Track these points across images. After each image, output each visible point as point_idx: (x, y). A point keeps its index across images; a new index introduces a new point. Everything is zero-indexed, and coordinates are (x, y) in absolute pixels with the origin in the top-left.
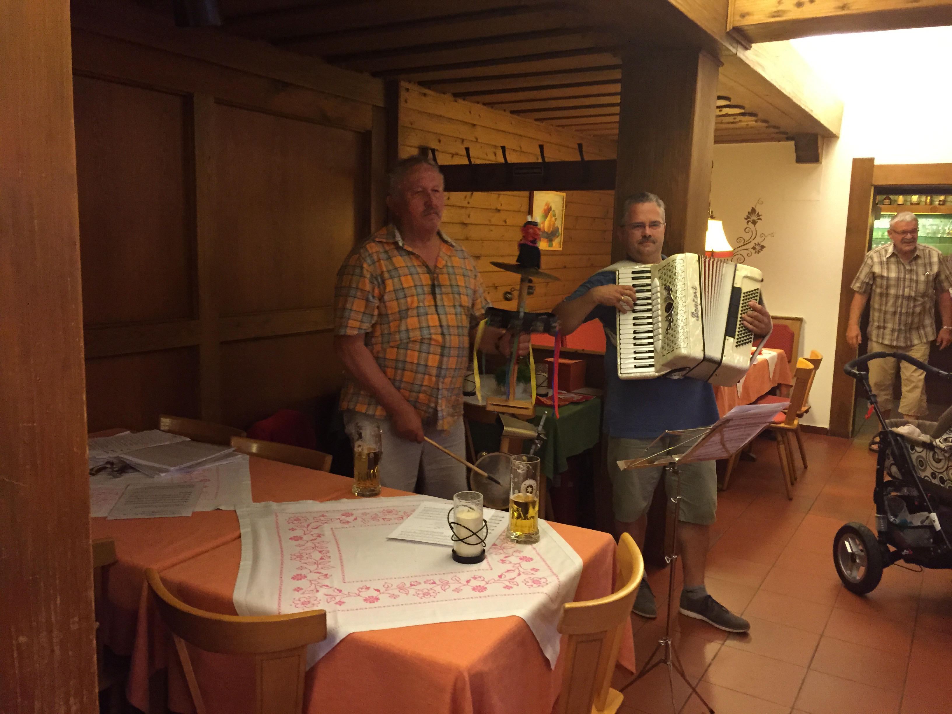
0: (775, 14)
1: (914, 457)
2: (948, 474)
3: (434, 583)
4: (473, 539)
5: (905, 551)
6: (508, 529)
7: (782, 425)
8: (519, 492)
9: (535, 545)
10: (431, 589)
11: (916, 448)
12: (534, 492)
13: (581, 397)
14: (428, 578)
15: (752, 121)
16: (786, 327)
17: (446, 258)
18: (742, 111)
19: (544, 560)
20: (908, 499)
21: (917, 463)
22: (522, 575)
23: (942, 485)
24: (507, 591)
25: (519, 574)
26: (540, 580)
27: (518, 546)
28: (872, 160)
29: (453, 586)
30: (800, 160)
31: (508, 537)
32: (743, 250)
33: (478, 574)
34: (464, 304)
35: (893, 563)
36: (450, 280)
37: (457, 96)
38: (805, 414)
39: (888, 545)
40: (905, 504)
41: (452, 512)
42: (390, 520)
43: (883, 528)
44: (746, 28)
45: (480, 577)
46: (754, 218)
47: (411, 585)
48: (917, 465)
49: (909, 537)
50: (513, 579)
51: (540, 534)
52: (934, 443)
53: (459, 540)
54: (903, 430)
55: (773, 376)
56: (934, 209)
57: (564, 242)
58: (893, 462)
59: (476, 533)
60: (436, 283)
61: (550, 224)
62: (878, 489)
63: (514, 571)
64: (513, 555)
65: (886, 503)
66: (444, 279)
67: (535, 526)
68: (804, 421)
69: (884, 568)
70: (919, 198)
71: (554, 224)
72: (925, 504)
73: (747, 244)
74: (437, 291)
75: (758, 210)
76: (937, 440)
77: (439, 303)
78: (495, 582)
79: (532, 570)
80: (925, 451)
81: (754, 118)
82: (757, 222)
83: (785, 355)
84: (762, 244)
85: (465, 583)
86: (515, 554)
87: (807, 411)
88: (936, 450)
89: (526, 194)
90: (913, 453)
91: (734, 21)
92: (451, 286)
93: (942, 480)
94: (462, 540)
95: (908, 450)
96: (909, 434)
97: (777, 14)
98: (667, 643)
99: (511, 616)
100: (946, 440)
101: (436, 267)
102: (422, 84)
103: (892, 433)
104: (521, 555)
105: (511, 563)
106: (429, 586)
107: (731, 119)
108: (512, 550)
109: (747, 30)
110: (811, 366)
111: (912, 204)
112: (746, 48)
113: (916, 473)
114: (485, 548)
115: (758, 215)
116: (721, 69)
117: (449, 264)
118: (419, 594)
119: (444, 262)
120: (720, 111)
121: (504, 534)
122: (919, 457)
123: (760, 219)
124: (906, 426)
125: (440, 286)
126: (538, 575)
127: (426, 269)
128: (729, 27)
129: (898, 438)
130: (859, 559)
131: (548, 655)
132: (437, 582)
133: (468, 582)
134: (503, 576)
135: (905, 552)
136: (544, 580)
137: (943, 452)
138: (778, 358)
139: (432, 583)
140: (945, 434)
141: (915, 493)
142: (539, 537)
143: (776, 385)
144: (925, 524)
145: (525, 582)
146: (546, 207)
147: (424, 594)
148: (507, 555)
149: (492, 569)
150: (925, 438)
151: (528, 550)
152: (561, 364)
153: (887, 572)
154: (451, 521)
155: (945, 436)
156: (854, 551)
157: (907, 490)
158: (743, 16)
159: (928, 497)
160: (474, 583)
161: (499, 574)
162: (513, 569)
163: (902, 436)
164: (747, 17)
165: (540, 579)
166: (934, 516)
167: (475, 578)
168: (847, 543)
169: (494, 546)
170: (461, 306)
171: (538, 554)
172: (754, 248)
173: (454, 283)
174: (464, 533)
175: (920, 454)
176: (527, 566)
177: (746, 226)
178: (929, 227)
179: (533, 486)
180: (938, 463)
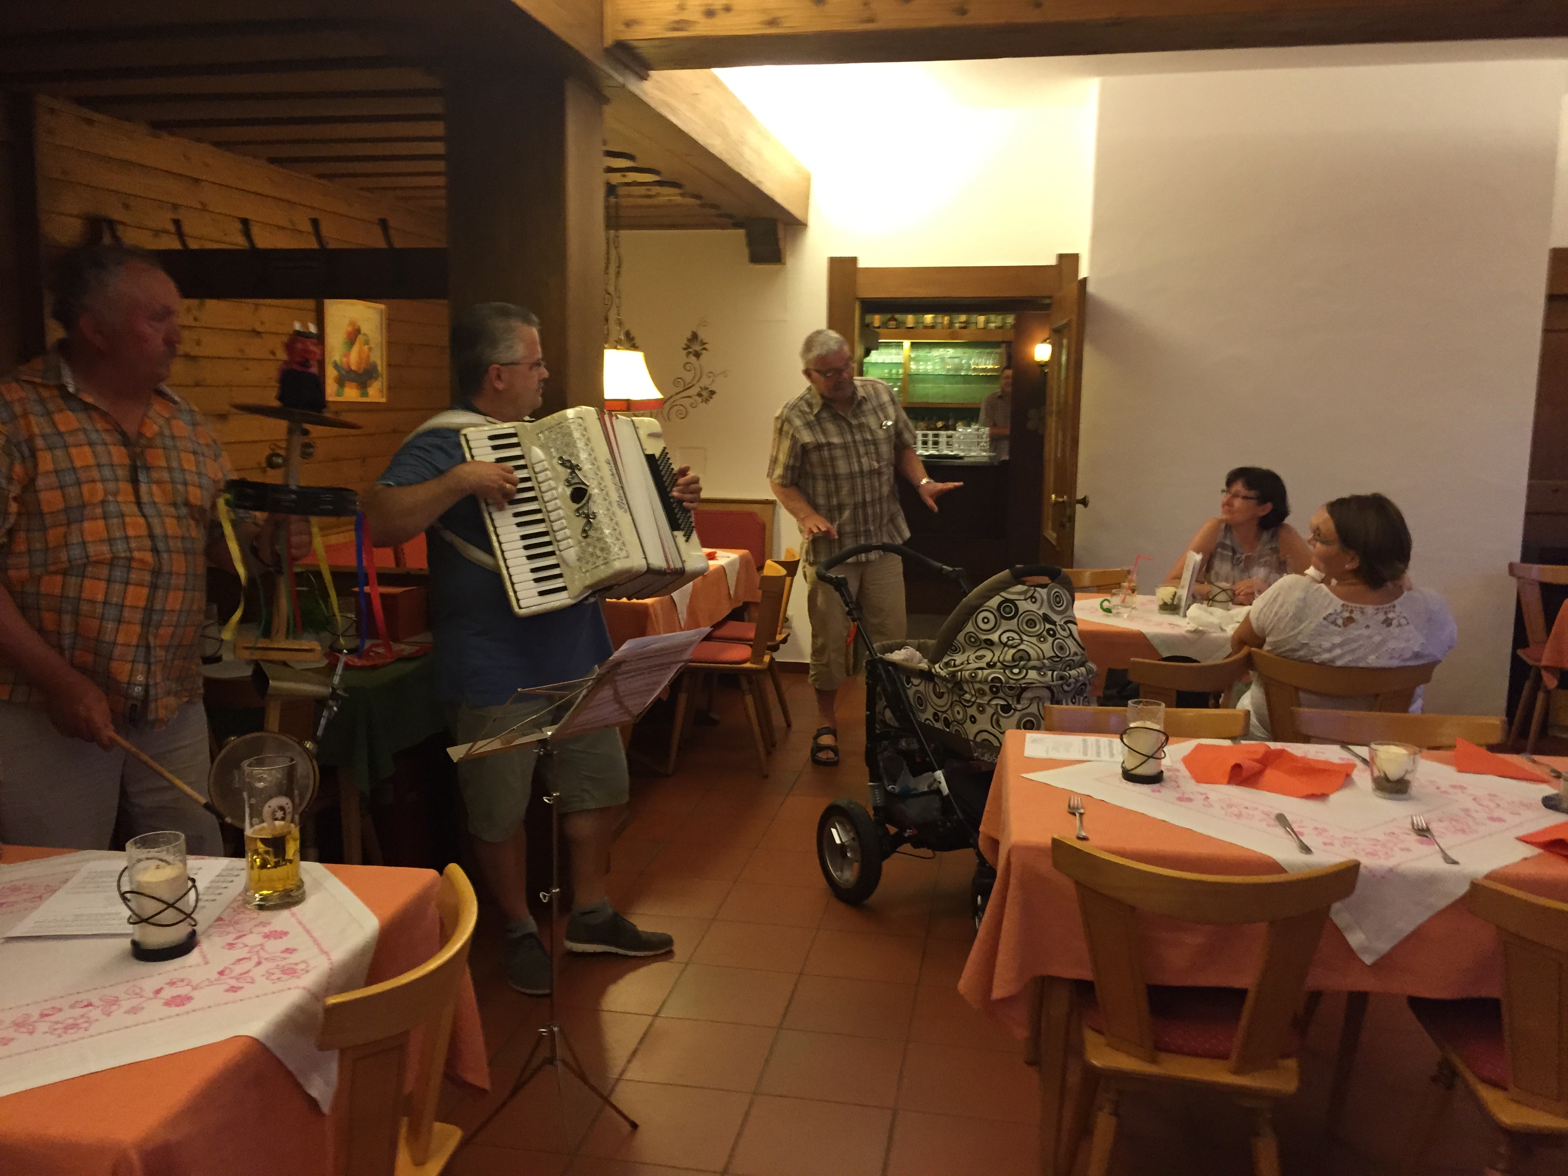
0: (675, 26)
1: (910, 693)
2: (953, 713)
3: (90, 1005)
4: (170, 915)
5: (908, 831)
6: (246, 890)
7: (748, 665)
8: (263, 821)
9: (295, 909)
10: (82, 1016)
11: (912, 679)
12: (289, 817)
13: (417, 648)
14: (79, 997)
15: (675, 195)
16: (751, 515)
17: (161, 421)
18: (657, 178)
19: (308, 932)
20: (907, 755)
21: (914, 701)
22: (264, 963)
23: (948, 730)
24: (231, 996)
25: (259, 963)
26: (296, 967)
27: (265, 915)
28: (854, 260)
29: (126, 1005)
30: (755, 258)
31: (246, 902)
32: (685, 397)
33: (176, 975)
34: (192, 500)
35: (894, 851)
36: (168, 459)
37: (159, 126)
38: (781, 646)
39: (887, 825)
40: (905, 763)
41: (126, 873)
42: (13, 904)
43: (879, 801)
44: (635, 44)
45: (182, 980)
46: (697, 347)
47: (43, 1015)
48: (916, 705)
49: (912, 810)
50: (247, 972)
51: (307, 887)
52: (933, 670)
53: (139, 920)
54: (897, 656)
55: (736, 592)
56: (954, 336)
57: (390, 388)
58: (885, 703)
59: (174, 903)
60: (139, 463)
61: (360, 358)
62: (869, 745)
63: (249, 958)
64: (251, 933)
65: (881, 764)
66: (155, 456)
67: (297, 873)
68: (781, 657)
69: (883, 860)
70: (934, 318)
71: (368, 357)
72: (928, 759)
73: (689, 388)
74: (142, 477)
75: (702, 335)
76: (937, 666)
77: (145, 498)
78: (211, 983)
79: (283, 952)
80: (923, 683)
81: (677, 191)
82: (701, 354)
83: (750, 557)
84: (712, 388)
85: (151, 995)
86: (256, 930)
87: (784, 641)
88: (936, 680)
89: (310, 303)
90: (909, 688)
91: (613, 33)
92: (170, 469)
93: (947, 723)
94: (146, 921)
95: (902, 684)
96: (907, 660)
97: (679, 25)
98: (551, 1032)
99: (236, 1037)
100: (947, 664)
101: (140, 435)
102: (81, 101)
103: (882, 660)
104: (266, 930)
105: (247, 946)
106: (78, 1012)
107: (642, 190)
108: (253, 923)
109: (638, 48)
110: (783, 572)
111: (926, 327)
112: (644, 78)
113: (914, 714)
114: (195, 928)
115: (703, 343)
116: (607, 109)
117: (167, 432)
118: (55, 1030)
119: (156, 428)
120: (624, 176)
121: (241, 898)
122: (917, 692)
123: (705, 349)
124: (902, 650)
125: (148, 468)
126: (294, 958)
127: (120, 437)
128: (609, 41)
129: (890, 667)
130: (851, 852)
131: (314, 1093)
132: (96, 1002)
133: (158, 992)
134: (227, 972)
135: (908, 833)
136: (303, 966)
137: (944, 683)
138: (740, 563)
139: (86, 1006)
140: (946, 656)
141: (915, 746)
142: (304, 893)
143: (741, 604)
144: (932, 788)
145: (269, 974)
146: (350, 329)
147: (67, 1028)
148: (240, 934)
149: (207, 963)
150: (924, 665)
151: (282, 919)
152: (383, 596)
153: (887, 865)
154: (125, 888)
155: (945, 660)
156: (843, 841)
157: (906, 743)
158: (629, 24)
159: (931, 749)
160: (168, 993)
161: (220, 970)
162: (248, 956)
163: (893, 664)
164: (635, 28)
165: (296, 964)
166: (939, 774)
167: (172, 984)
168: (834, 831)
169: (218, 923)
170: (187, 504)
171: (300, 923)
172: (699, 395)
173: (174, 464)
174: (150, 907)
175: (918, 688)
176: (275, 946)
177: (686, 360)
178: (949, 361)
179: (286, 807)
180: (940, 698)
